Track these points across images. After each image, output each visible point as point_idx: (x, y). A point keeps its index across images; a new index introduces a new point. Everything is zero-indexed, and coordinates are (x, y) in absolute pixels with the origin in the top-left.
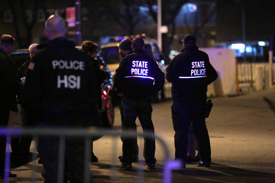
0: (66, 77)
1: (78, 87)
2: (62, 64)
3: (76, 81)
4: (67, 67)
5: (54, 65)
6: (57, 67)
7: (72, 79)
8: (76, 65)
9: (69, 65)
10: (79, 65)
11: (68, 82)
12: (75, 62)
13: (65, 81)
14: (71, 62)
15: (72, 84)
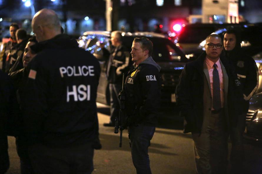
0: (74, 87)
1: (89, 99)
2: (70, 71)
3: (86, 92)
4: (75, 75)
5: (62, 73)
6: (65, 75)
7: (82, 89)
8: (85, 71)
9: (77, 72)
10: (88, 70)
11: (78, 93)
12: (84, 67)
13: (74, 93)
14: (79, 68)
15: (82, 96)
